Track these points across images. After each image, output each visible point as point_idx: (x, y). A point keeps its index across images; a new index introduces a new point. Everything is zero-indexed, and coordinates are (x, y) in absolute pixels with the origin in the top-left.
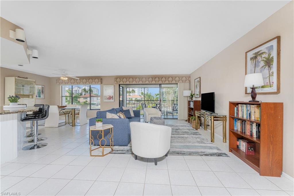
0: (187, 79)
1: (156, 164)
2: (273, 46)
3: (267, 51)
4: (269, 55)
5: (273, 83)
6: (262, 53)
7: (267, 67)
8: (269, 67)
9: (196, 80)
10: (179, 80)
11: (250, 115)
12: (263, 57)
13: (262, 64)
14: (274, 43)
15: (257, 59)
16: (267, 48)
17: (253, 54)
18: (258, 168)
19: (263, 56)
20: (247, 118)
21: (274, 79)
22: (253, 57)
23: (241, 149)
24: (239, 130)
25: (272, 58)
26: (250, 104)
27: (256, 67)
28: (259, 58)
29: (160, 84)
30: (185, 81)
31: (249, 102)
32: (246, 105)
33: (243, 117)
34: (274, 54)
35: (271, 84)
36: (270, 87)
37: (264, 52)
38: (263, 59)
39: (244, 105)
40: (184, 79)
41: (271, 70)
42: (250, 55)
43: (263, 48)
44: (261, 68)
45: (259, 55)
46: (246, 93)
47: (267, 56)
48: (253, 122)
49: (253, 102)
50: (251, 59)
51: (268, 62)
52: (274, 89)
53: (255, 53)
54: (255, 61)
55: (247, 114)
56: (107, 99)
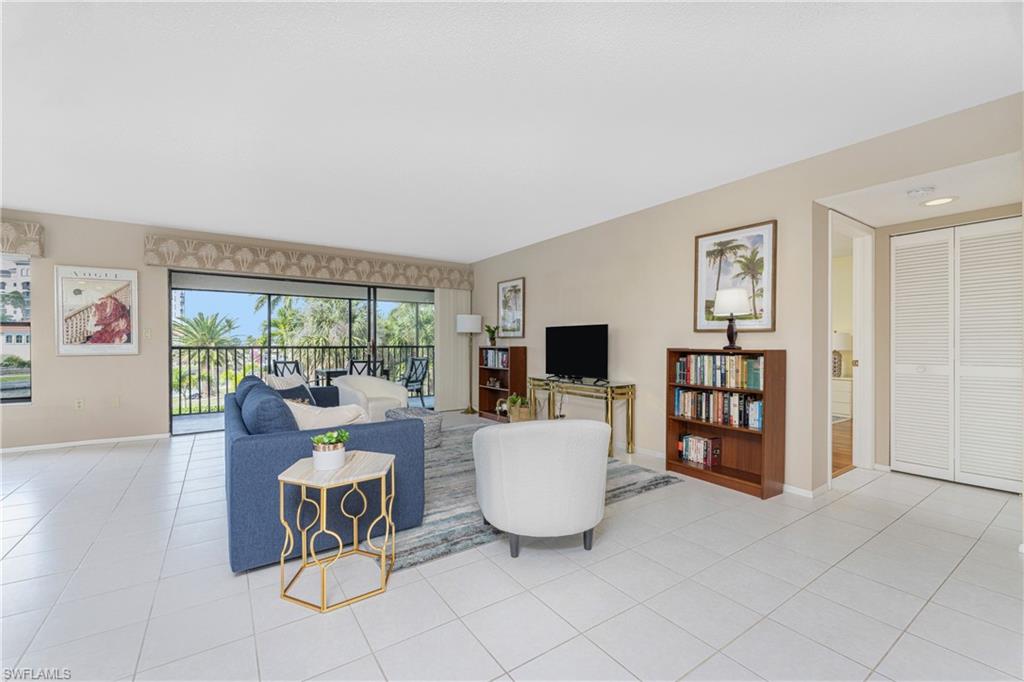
0: (462, 276)
1: (515, 553)
2: (762, 236)
3: (748, 244)
4: (755, 253)
5: (762, 310)
6: (738, 247)
7: (748, 278)
8: (753, 277)
9: (502, 286)
10: (441, 280)
11: (724, 378)
12: (739, 254)
13: (737, 269)
14: (767, 231)
15: (724, 257)
16: (749, 238)
17: (715, 244)
18: (759, 486)
19: (740, 252)
20: (714, 383)
21: (765, 303)
22: (715, 251)
23: (690, 458)
24: (689, 414)
25: (761, 260)
26: (723, 353)
27: (722, 274)
28: (730, 256)
29: (369, 287)
30: (459, 284)
31: (725, 348)
32: (711, 357)
33: (703, 383)
34: (765, 253)
35: (758, 312)
36: (756, 318)
37: (743, 246)
38: (738, 259)
39: (706, 357)
40: (456, 276)
41: (757, 283)
42: (707, 244)
43: (739, 237)
44: (734, 277)
45: (732, 248)
46: (696, 330)
47: (748, 254)
48: (731, 392)
49: (731, 350)
50: (709, 254)
51: (752, 268)
52: (765, 322)
53: (720, 244)
54: (718, 260)
55: (714, 375)
56: (88, 338)
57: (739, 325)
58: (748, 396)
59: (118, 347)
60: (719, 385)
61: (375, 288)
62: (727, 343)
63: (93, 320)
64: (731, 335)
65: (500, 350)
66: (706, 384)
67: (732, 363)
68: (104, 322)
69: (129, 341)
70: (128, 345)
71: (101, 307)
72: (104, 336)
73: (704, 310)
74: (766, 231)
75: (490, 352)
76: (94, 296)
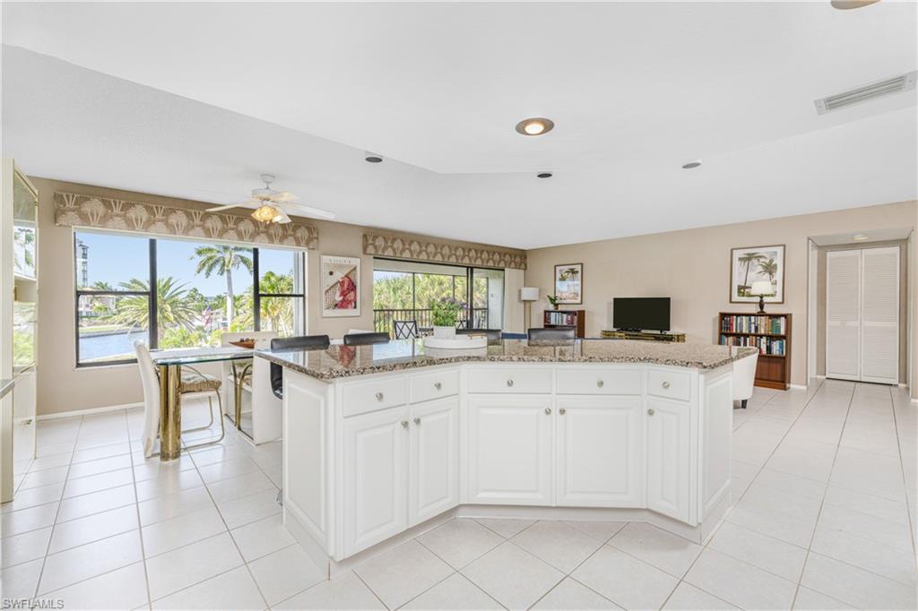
2: (776, 252)
3: (767, 256)
4: (771, 261)
5: (778, 291)
6: (760, 257)
7: (767, 275)
8: (770, 274)
9: (559, 268)
11: (756, 328)
13: (760, 269)
15: (751, 262)
16: (767, 253)
17: (745, 254)
18: (783, 384)
19: (762, 260)
20: (750, 331)
21: (779, 288)
22: (745, 257)
25: (776, 265)
26: (756, 315)
27: (749, 271)
28: (755, 261)
29: (468, 267)
30: (520, 265)
31: (757, 312)
33: (741, 331)
34: (778, 261)
35: (775, 293)
36: (774, 296)
37: (763, 256)
38: (761, 263)
39: (744, 317)
40: (518, 259)
41: (773, 277)
42: (738, 254)
43: (761, 251)
44: (758, 273)
45: (756, 257)
46: (731, 302)
47: (767, 261)
48: (761, 336)
49: (761, 314)
50: (740, 259)
51: (770, 269)
52: (778, 298)
53: (748, 254)
54: (746, 263)
55: (750, 327)
56: (336, 305)
57: (766, 299)
58: (771, 338)
59: (349, 312)
60: (753, 332)
61: (472, 268)
62: (759, 310)
63: (338, 293)
64: (761, 305)
65: (563, 312)
66: (744, 332)
67: (763, 321)
68: (343, 294)
69: (355, 307)
70: (355, 310)
71: (342, 283)
72: (342, 305)
73: (736, 291)
74: (780, 250)
75: (553, 314)
76: (339, 276)
